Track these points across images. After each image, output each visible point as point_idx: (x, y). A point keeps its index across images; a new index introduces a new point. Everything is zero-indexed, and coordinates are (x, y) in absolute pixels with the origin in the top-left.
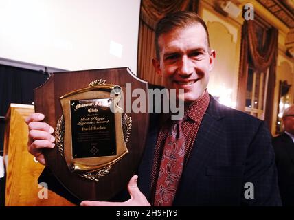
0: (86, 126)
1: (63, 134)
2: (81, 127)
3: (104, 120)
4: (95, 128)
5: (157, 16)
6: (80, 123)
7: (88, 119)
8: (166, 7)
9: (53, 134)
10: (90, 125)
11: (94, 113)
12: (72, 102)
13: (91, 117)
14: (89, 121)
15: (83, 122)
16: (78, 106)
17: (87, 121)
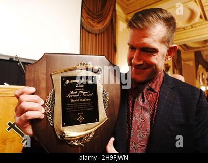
0: (74, 98)
1: (52, 106)
2: (69, 99)
3: (89, 94)
4: (81, 100)
5: (92, 24)
6: (69, 96)
7: (76, 92)
8: (97, 19)
9: (43, 106)
10: (77, 98)
11: (81, 88)
12: (62, 78)
13: (78, 91)
14: (77, 94)
15: (71, 95)
16: (67, 82)
17: (75, 94)
